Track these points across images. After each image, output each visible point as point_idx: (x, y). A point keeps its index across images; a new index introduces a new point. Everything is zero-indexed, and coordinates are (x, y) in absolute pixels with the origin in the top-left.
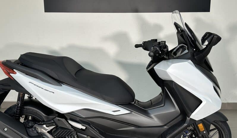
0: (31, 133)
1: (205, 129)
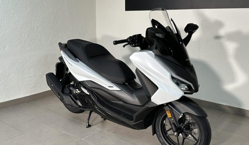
0: (66, 91)
1: (172, 116)
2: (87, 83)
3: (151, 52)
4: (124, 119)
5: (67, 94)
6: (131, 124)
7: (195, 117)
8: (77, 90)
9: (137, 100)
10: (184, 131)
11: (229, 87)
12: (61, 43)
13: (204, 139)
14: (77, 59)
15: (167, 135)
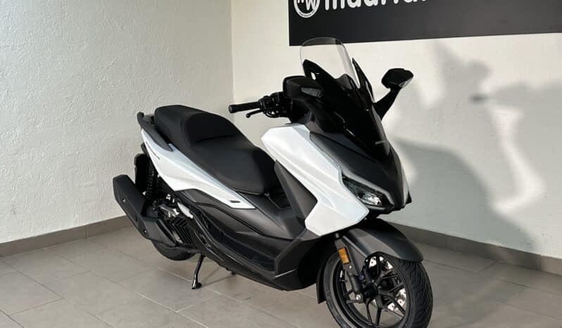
0: (150, 212)
1: (350, 261)
2: (188, 195)
3: (303, 127)
4: (257, 267)
5: (152, 219)
6: (271, 278)
7: (396, 262)
8: (175, 210)
9: (284, 228)
10: (379, 292)
11: (506, 207)
12: (142, 114)
13: (415, 309)
14: (170, 145)
15: (348, 302)
